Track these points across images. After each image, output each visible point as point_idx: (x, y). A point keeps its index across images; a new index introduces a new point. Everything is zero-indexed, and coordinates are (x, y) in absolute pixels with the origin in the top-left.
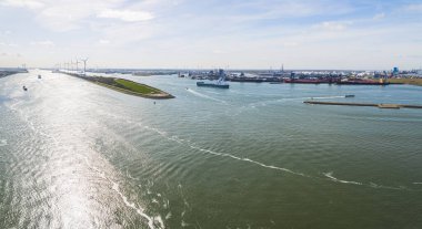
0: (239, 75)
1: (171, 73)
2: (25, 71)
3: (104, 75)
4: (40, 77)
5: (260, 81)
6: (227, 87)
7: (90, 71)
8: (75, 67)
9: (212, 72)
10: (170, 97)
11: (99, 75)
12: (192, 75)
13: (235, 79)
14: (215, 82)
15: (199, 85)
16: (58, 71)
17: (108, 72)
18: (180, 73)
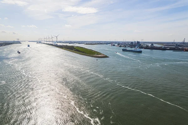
0: (150, 45)
1: (107, 43)
2: (19, 42)
3: (68, 45)
4: (29, 46)
5: (164, 49)
6: (141, 52)
7: (60, 42)
8: (51, 40)
9: (132, 43)
10: (106, 57)
11: (65, 44)
12: (120, 44)
13: (147, 48)
14: (133, 49)
15: (124, 50)
16: (40, 42)
17: (71, 42)
18: (112, 44)
